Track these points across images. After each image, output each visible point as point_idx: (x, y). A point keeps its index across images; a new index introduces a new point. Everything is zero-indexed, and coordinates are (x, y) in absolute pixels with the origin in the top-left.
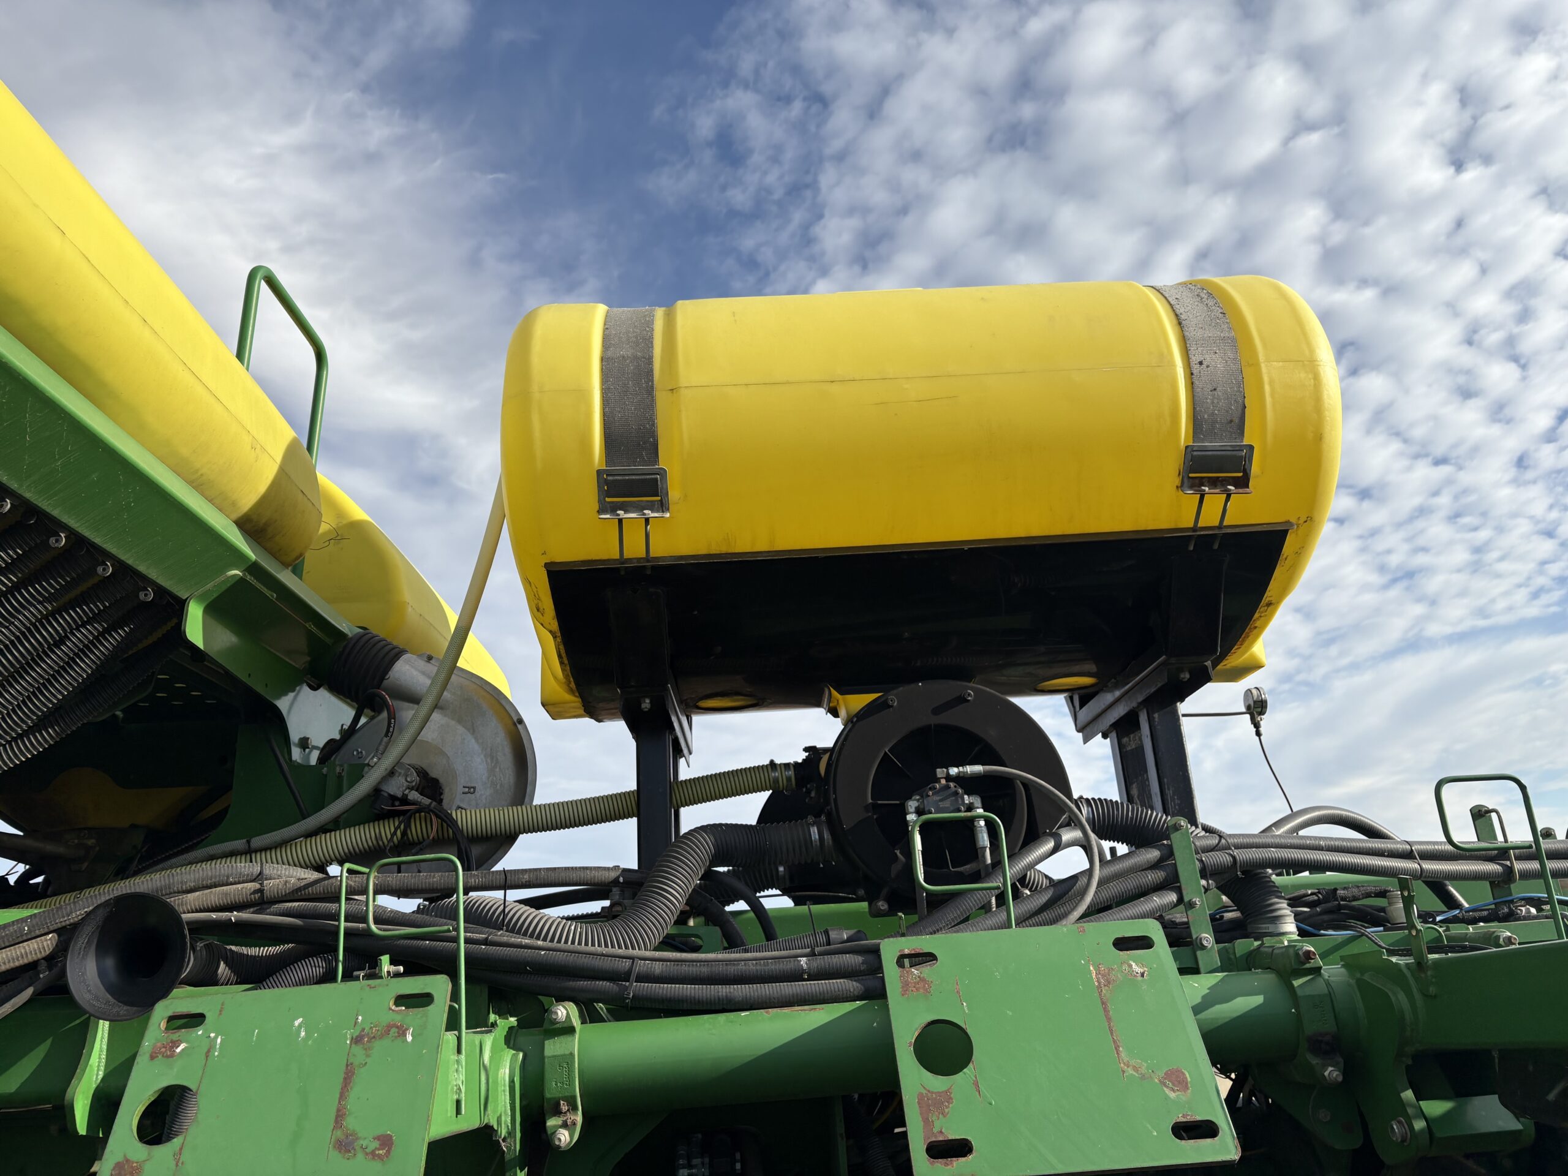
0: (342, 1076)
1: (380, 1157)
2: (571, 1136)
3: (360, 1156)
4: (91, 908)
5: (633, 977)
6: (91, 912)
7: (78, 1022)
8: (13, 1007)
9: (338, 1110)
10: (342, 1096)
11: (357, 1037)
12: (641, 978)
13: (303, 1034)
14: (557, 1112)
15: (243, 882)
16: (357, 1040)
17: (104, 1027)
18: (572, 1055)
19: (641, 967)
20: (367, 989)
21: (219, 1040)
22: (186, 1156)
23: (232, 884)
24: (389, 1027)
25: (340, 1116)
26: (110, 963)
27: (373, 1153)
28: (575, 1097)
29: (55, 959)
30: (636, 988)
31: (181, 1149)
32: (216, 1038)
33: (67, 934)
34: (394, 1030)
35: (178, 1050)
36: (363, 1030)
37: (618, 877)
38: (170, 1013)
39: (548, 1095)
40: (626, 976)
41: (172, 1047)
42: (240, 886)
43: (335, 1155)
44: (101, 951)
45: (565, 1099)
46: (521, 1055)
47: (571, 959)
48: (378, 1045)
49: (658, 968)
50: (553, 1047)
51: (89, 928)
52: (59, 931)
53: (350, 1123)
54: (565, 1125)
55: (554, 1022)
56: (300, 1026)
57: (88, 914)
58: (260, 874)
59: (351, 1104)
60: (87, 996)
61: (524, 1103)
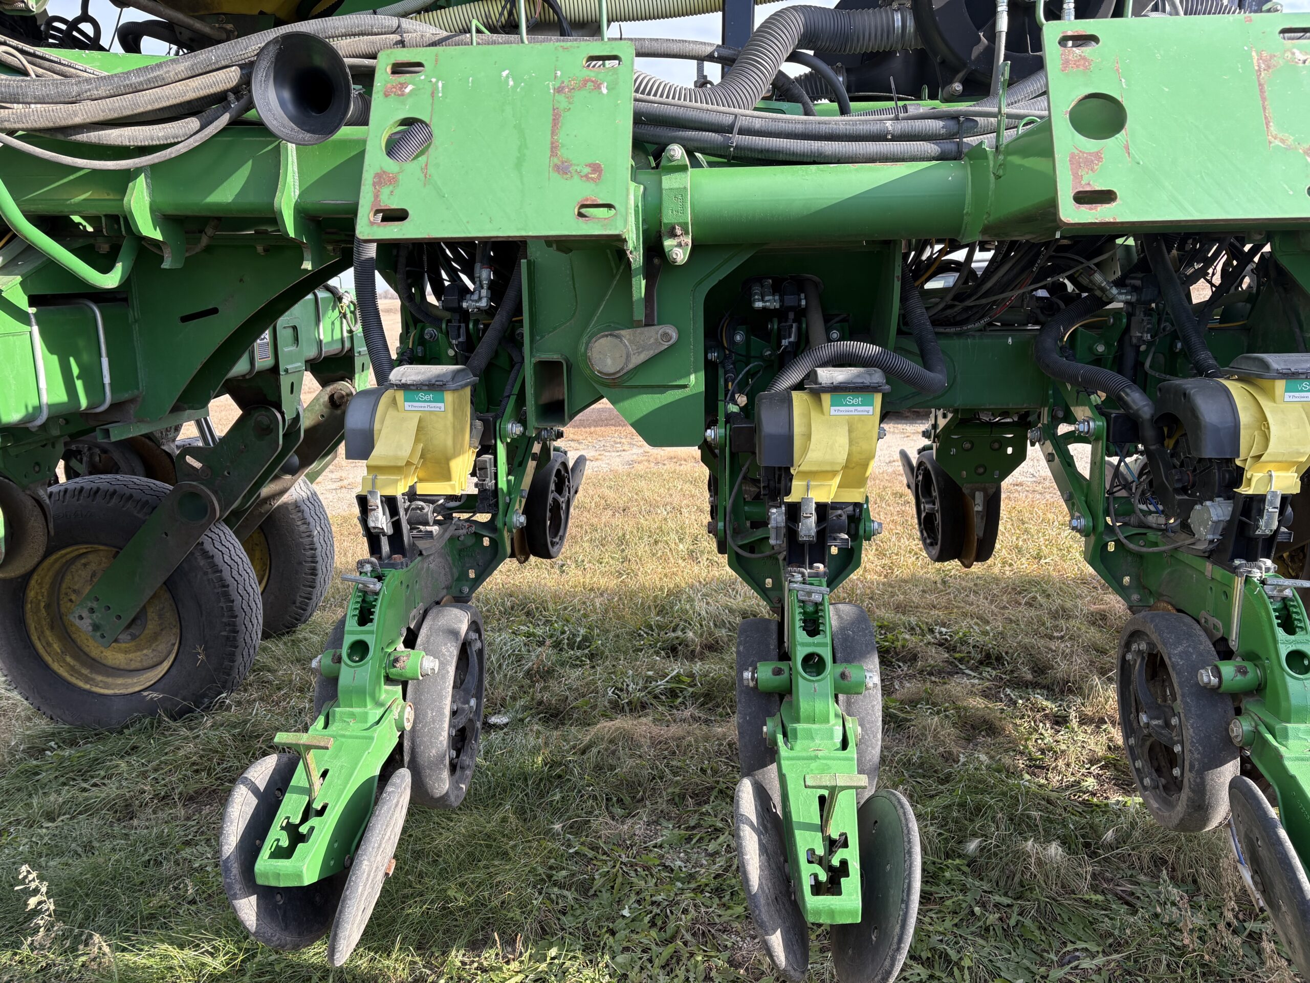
0: (551, 117)
1: (592, 179)
2: (684, 255)
3: (576, 177)
5: (736, 130)
7: (270, 148)
9: (552, 143)
10: (553, 133)
11: (559, 87)
12: (742, 132)
13: (511, 83)
14: (673, 235)
15: (385, 34)
16: (559, 90)
17: (291, 147)
18: (685, 188)
19: (742, 122)
20: (561, 49)
21: (440, 84)
22: (431, 170)
24: (586, 81)
25: (554, 148)
27: (586, 176)
28: (687, 223)
30: (737, 139)
31: (426, 165)
32: (437, 82)
34: (589, 84)
35: (407, 90)
36: (563, 82)
37: (713, 52)
38: (393, 61)
39: (665, 220)
40: (729, 129)
41: (401, 89)
42: (384, 37)
43: (555, 175)
45: (679, 224)
46: (642, 187)
47: (681, 112)
48: (579, 96)
49: (757, 124)
50: (670, 182)
51: (265, 63)
53: (563, 153)
54: (680, 245)
55: (670, 160)
56: (507, 77)
58: (399, 26)
59: (562, 137)
60: (275, 122)
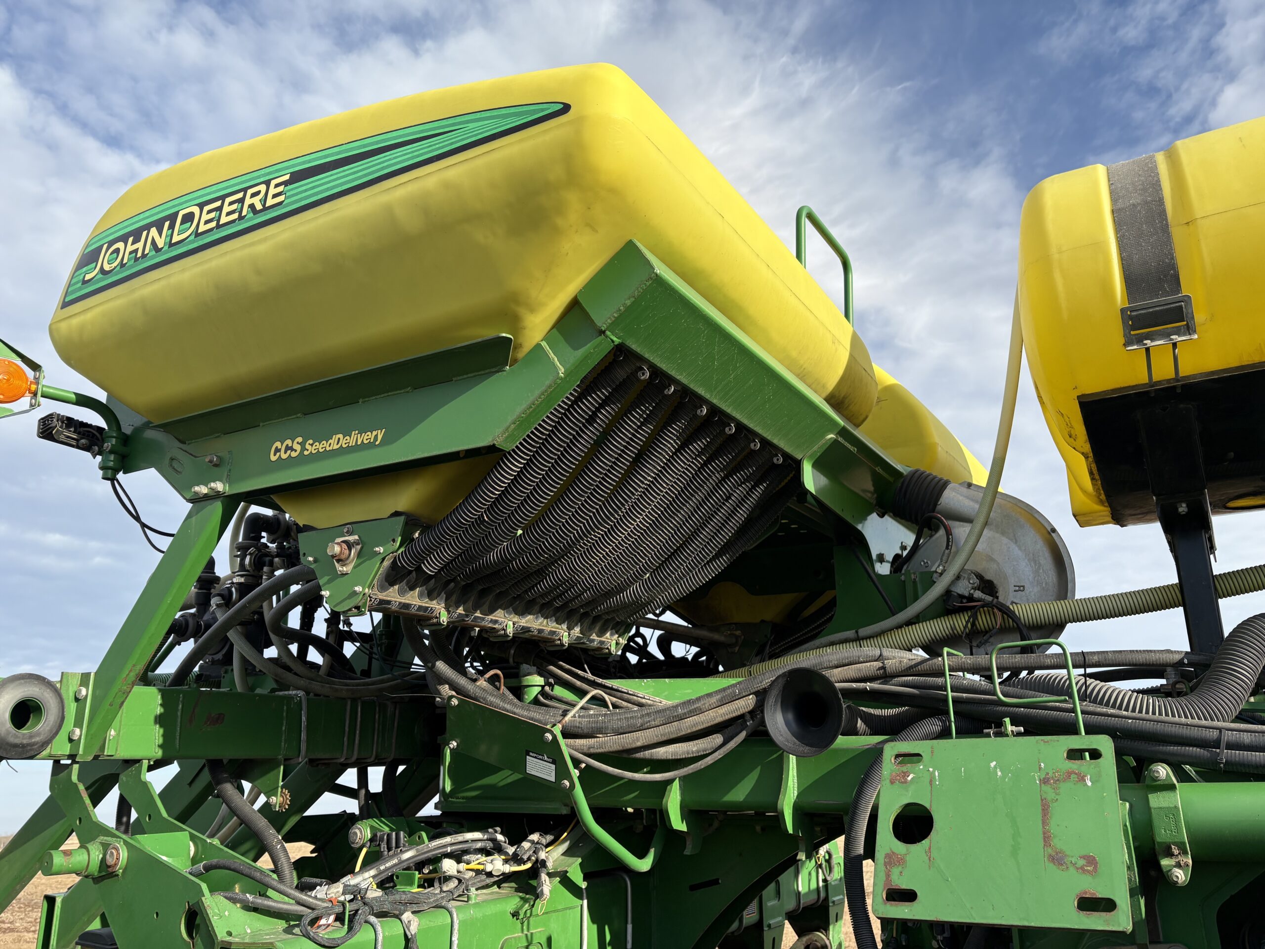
0: (1040, 808)
1: (1088, 871)
2: (1186, 876)
3: (1072, 869)
4: (774, 678)
5: (1223, 745)
6: (775, 680)
7: (775, 756)
8: (735, 743)
9: (1044, 833)
10: (1045, 823)
11: (1044, 779)
12: (1231, 746)
13: (999, 773)
14: (1169, 854)
15: (869, 661)
16: (1045, 781)
17: (793, 759)
18: (1176, 808)
19: (1228, 736)
20: (1042, 743)
21: (937, 774)
22: (934, 854)
23: (862, 663)
24: (1069, 774)
25: (1047, 838)
26: (790, 716)
27: (1082, 868)
28: (1184, 843)
29: (757, 711)
30: (1226, 754)
31: (930, 848)
32: (934, 771)
33: (761, 695)
34: (1073, 776)
35: (909, 778)
36: (1048, 774)
37: (1182, 659)
38: (896, 752)
39: (1158, 839)
40: (1217, 744)
41: (904, 777)
42: (868, 664)
43: (1051, 866)
44: (785, 708)
45: (1175, 844)
46: (1127, 804)
47: (1159, 727)
48: (1064, 787)
49: (1247, 738)
50: (1157, 800)
51: (775, 691)
52: (756, 693)
53: (1057, 843)
54: (1178, 865)
55: (1155, 779)
56: (995, 766)
57: (773, 682)
58: (881, 655)
59: (1053, 828)
60: (780, 738)
61: (1137, 844)
